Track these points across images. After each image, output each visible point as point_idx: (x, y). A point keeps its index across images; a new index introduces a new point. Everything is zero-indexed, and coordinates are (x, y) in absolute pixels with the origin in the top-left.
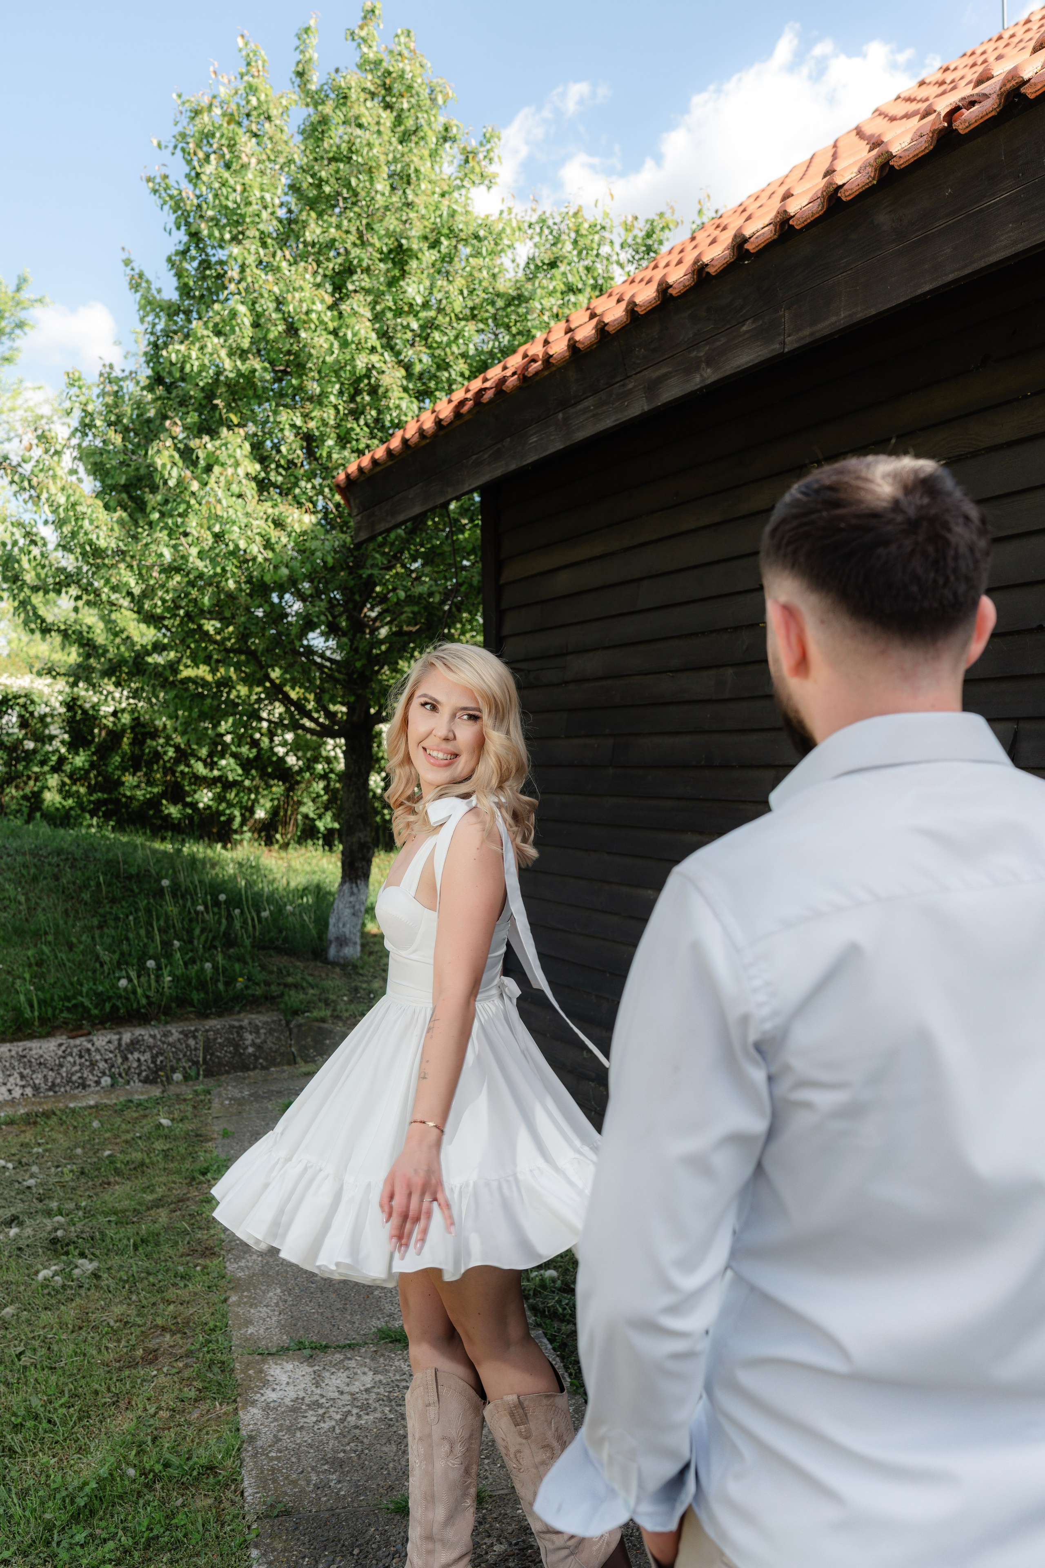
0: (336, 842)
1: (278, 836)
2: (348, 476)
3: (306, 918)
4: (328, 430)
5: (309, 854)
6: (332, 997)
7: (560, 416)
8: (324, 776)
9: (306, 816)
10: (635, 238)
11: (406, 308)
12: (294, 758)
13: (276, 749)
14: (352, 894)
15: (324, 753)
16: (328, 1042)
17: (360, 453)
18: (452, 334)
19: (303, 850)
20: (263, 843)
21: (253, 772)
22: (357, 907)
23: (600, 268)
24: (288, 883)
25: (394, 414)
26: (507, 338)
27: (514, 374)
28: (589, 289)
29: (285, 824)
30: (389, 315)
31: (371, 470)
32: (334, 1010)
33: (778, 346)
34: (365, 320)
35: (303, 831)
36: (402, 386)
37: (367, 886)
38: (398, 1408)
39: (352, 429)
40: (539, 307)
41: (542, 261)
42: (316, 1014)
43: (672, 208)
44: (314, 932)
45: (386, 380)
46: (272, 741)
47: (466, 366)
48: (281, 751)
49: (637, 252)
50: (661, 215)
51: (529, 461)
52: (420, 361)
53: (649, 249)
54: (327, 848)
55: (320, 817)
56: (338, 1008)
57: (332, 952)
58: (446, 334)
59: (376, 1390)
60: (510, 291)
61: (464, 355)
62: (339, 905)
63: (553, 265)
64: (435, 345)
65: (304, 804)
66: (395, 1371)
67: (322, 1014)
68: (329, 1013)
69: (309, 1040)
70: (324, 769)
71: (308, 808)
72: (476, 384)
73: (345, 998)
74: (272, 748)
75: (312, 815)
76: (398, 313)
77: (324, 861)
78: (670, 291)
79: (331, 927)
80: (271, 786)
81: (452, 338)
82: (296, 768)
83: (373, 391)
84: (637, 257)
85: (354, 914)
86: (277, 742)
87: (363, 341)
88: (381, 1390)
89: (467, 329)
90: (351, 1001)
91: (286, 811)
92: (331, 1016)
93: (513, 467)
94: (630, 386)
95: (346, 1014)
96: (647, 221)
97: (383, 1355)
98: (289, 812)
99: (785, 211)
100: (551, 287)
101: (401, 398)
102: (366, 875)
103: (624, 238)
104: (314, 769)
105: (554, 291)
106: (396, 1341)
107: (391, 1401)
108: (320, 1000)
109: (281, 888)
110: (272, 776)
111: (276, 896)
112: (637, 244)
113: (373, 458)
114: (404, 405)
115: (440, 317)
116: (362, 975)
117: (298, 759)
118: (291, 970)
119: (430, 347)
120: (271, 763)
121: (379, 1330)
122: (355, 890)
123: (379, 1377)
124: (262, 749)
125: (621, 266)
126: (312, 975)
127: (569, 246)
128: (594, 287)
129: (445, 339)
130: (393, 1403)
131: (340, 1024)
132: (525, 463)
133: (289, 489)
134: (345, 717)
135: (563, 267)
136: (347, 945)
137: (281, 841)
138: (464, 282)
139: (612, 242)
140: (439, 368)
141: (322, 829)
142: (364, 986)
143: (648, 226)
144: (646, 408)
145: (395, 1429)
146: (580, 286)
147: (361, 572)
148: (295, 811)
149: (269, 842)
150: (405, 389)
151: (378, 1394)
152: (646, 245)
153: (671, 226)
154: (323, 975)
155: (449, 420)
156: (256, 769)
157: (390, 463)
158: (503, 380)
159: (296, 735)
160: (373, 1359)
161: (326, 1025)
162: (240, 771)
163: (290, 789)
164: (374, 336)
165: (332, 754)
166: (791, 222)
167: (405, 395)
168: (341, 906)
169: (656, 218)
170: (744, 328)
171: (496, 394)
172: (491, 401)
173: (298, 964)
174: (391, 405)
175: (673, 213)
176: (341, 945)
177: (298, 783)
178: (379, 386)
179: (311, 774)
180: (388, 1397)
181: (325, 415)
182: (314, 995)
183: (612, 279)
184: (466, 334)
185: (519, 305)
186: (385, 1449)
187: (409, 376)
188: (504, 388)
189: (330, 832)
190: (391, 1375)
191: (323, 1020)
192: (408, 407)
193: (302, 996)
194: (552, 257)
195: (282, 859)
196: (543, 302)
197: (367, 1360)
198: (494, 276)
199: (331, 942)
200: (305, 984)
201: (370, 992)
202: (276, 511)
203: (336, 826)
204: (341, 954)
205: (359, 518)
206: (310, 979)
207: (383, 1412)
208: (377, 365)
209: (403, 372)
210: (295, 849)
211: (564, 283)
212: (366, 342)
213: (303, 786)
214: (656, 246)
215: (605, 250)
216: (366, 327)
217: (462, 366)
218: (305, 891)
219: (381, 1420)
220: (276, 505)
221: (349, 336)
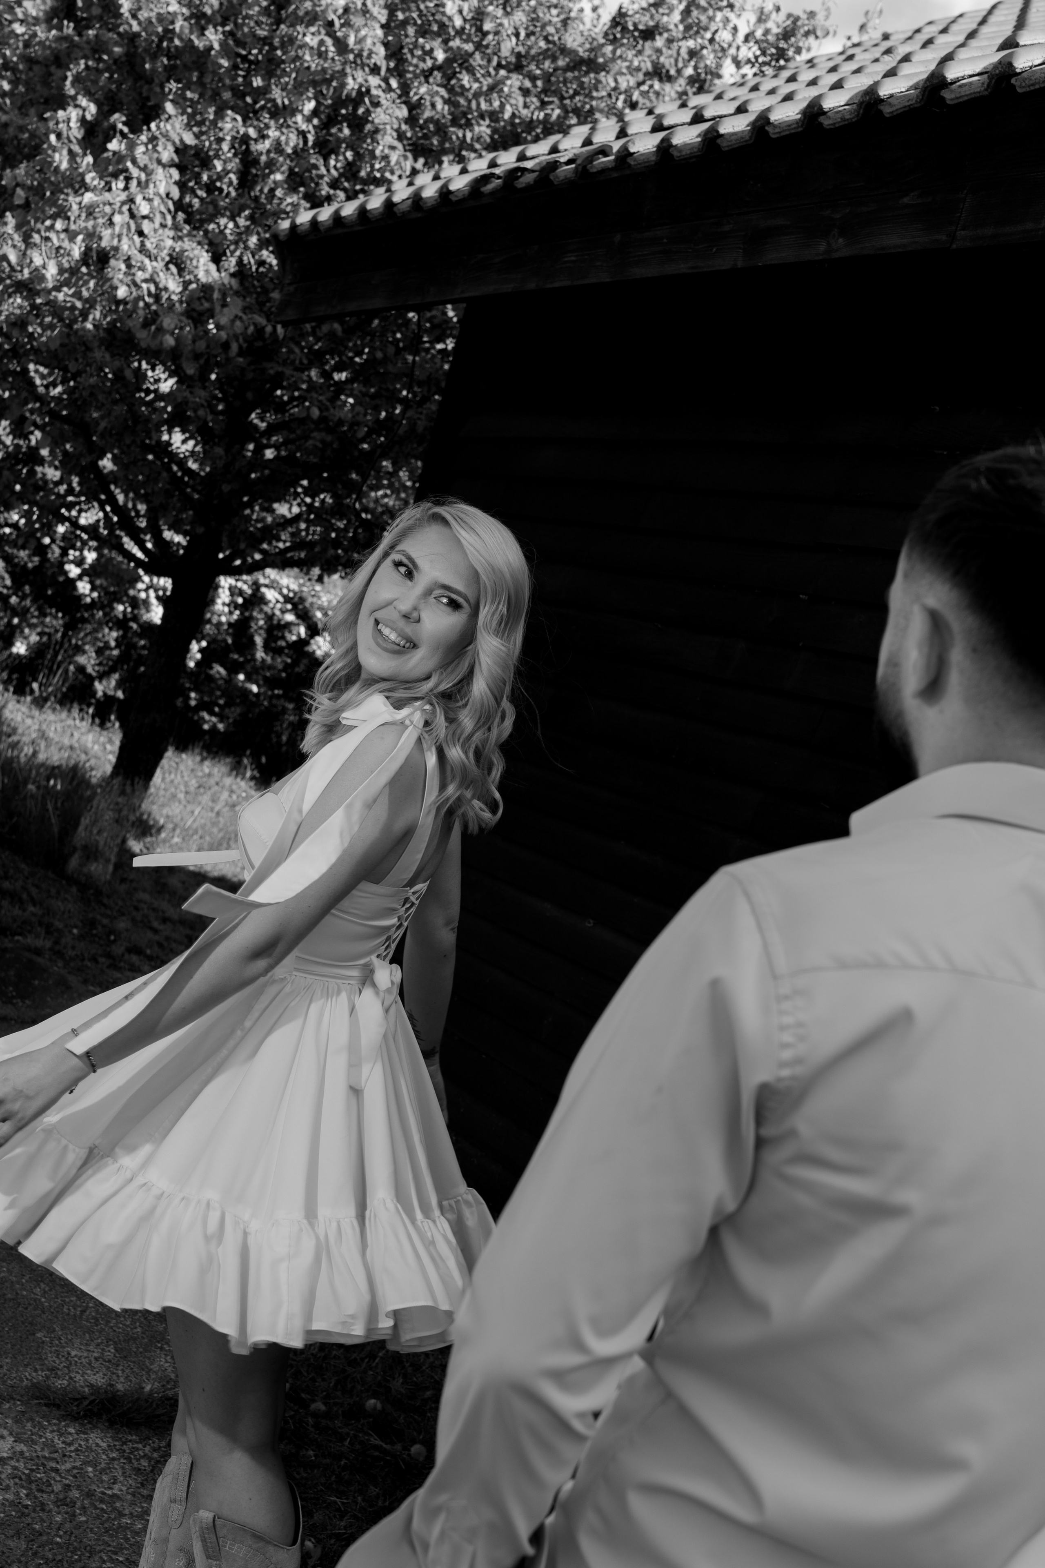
0: (113, 717)
1: (35, 686)
2: (294, 227)
3: (50, 807)
4: (281, 159)
5: (70, 722)
6: (58, 924)
7: (618, 238)
8: (122, 624)
9: (81, 669)
10: (767, 32)
11: (435, 28)
12: (88, 586)
13: (67, 567)
14: (123, 793)
15: (132, 592)
16: (36, 982)
17: (316, 202)
18: (487, 82)
19: (64, 715)
20: (12, 689)
21: (27, 588)
22: (124, 813)
23: (709, 58)
24: (35, 753)
25: (377, 166)
26: (557, 112)
27: (570, 162)
28: (682, 82)
29: (51, 672)
30: (411, 30)
31: (329, 229)
32: (56, 943)
33: (944, 238)
34: (377, 26)
35: (71, 688)
36: (398, 131)
37: (146, 787)
38: (39, 1495)
39: (316, 167)
40: (613, 84)
41: (635, 25)
42: (30, 940)
43: (828, 10)
44: (56, 829)
45: (379, 117)
46: (64, 553)
47: (489, 131)
48: (74, 571)
49: (764, 53)
50: (812, 15)
51: (557, 284)
52: (433, 105)
53: (781, 54)
54: (97, 721)
55: (101, 676)
56: (63, 941)
57: (74, 862)
58: (477, 80)
59: (13, 1463)
60: (580, 50)
61: (494, 116)
62: (101, 803)
63: (649, 34)
64: (458, 90)
65: (84, 652)
66: (45, 1445)
67: (39, 943)
68: (48, 944)
69: (12, 973)
70: (124, 612)
71: (88, 660)
72: (507, 159)
73: (75, 931)
74: (61, 564)
75: (90, 670)
76: (423, 31)
77: (90, 737)
78: (822, 119)
79: (81, 828)
80: (45, 616)
81: (485, 88)
82: (88, 600)
83: (358, 124)
84: (761, 60)
85: (117, 821)
86: (71, 558)
87: (365, 54)
88: (21, 1465)
89: (508, 82)
90: (81, 937)
91: (56, 654)
92: (51, 949)
93: (531, 285)
94: (727, 228)
95: (71, 953)
96: (789, 16)
97: (32, 1419)
98: (60, 658)
99: (1010, 64)
100: (636, 63)
101: (393, 148)
102: (149, 775)
103: (752, 28)
104: (113, 609)
105: (638, 69)
106: (54, 1405)
107: (31, 1482)
108: (40, 924)
109: (23, 759)
110: (52, 602)
111: (15, 765)
112: (767, 41)
113: (337, 213)
114: (394, 157)
115: (477, 56)
116: (105, 906)
117: (93, 589)
118: (11, 872)
119: (451, 90)
120: (54, 583)
121: (35, 1386)
122: (128, 789)
123: (21, 1447)
124: (48, 560)
125: (738, 64)
126: (37, 887)
127: (676, 17)
128: (692, 80)
129: (476, 86)
130: (33, 1486)
131: (60, 964)
132: (549, 286)
133: (202, 222)
134: (181, 552)
135: (659, 42)
136: (96, 859)
137: (37, 693)
138: (524, 19)
139: (735, 29)
140: (455, 122)
141: (100, 694)
142: (105, 921)
143: (789, 22)
144: (740, 264)
145: (29, 1520)
146: (673, 72)
147: (267, 365)
148: (70, 659)
149: (21, 690)
150: (401, 136)
151: (15, 1468)
152: (777, 48)
153: (819, 33)
154: (53, 891)
155: (460, 195)
156: (31, 586)
157: (360, 228)
158: (554, 166)
159: (100, 555)
160: (17, 1421)
161: (40, 960)
162: (8, 582)
163: (71, 626)
164: (382, 51)
165: (143, 595)
166: (1013, 81)
167: (399, 145)
168: (103, 805)
169: (804, 16)
170: (906, 200)
171: (536, 181)
172: (529, 188)
173: (23, 866)
174: (378, 153)
175: (827, 17)
176: (88, 858)
177: (84, 621)
178: (367, 121)
179: (105, 615)
180: (28, 1476)
181: (283, 138)
182: (34, 914)
183: (719, 77)
184: (506, 89)
185: (587, 73)
186: (10, 1543)
187: (411, 120)
188: (552, 177)
189: (109, 699)
190: (38, 1448)
191: (38, 952)
192: (398, 163)
193: (17, 911)
194: (651, 23)
195: (33, 717)
196: (620, 79)
197: (9, 1421)
198: (565, 22)
199: (75, 849)
200: (25, 896)
201: (111, 932)
202: (178, 246)
203: (120, 694)
204: (85, 870)
205: (292, 288)
206: (34, 891)
207: (17, 1494)
208: (374, 92)
209: (404, 112)
210: (54, 710)
211: (652, 62)
212: (369, 57)
213: (89, 627)
214: (791, 53)
215: (725, 36)
216: (376, 36)
217: (483, 129)
218: (54, 771)
219: (12, 1504)
220: (180, 238)
221: (351, 40)
